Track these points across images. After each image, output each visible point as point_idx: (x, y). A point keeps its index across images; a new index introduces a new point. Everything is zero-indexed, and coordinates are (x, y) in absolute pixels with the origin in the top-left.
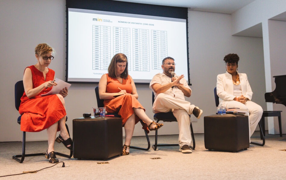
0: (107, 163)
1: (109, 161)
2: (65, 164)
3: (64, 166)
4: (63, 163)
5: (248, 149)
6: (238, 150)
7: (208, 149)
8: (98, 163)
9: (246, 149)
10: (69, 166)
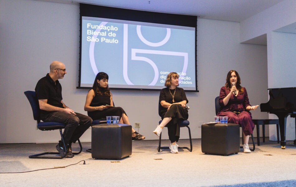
0: (119, 162)
1: (120, 161)
2: (86, 162)
3: (84, 164)
4: (84, 161)
5: (238, 153)
6: (228, 154)
7: (204, 153)
8: (111, 162)
9: (236, 153)
10: (89, 164)
